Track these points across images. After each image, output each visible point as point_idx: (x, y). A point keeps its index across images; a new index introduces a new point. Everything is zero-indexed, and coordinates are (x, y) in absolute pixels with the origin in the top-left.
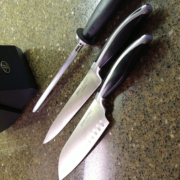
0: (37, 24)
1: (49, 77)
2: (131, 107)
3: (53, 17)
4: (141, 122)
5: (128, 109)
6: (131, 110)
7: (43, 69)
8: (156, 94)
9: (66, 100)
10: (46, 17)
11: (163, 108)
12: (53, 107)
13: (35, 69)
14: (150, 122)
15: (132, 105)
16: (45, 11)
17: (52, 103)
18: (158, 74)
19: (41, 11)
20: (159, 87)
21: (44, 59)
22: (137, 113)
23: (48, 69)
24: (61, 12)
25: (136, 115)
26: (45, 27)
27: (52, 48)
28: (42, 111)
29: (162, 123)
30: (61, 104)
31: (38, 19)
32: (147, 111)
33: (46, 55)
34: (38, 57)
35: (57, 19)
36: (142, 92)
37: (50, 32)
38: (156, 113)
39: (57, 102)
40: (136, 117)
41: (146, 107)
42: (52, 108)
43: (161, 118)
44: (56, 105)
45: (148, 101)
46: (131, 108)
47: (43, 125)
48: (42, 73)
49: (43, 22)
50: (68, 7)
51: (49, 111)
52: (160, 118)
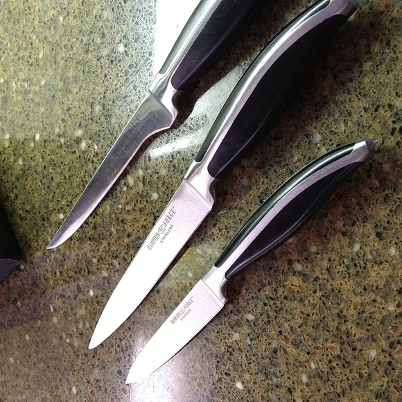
0: (15, 72)
1: (53, 218)
2: (301, 317)
3: (63, 55)
4: (330, 361)
5: (292, 324)
6: (300, 327)
7: (36, 195)
8: (374, 288)
9: (107, 285)
10: (41, 55)
11: (397, 327)
12: (68, 302)
13: (13, 195)
14: (357, 363)
15: (302, 313)
16: (37, 37)
17: (63, 290)
18: (379, 235)
19: (26, 37)
20: (382, 269)
21: (40, 169)
22: (320, 335)
23: (51, 198)
24: (86, 45)
25: (315, 340)
26: (39, 81)
27: (62, 140)
28: (35, 310)
29: (393, 369)
30: (91, 293)
31: (19, 59)
32: (348, 333)
33: (43, 158)
34: (20, 162)
35: (75, 61)
36: (333, 279)
37: (54, 97)
38: (375, 341)
39: (79, 288)
40: (317, 348)
41: (345, 321)
42: (64, 302)
43: (390, 355)
44: (76, 296)
45: (352, 307)
46: (300, 321)
47: (41, 346)
48: (34, 206)
49: (33, 68)
50: (105, 32)
51: (55, 310)
52: (388, 356)
